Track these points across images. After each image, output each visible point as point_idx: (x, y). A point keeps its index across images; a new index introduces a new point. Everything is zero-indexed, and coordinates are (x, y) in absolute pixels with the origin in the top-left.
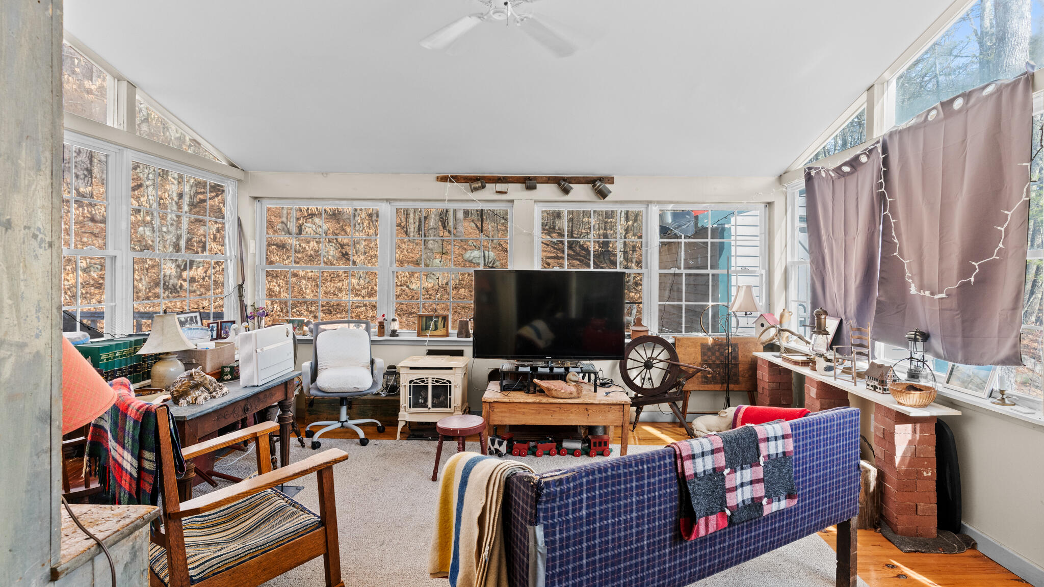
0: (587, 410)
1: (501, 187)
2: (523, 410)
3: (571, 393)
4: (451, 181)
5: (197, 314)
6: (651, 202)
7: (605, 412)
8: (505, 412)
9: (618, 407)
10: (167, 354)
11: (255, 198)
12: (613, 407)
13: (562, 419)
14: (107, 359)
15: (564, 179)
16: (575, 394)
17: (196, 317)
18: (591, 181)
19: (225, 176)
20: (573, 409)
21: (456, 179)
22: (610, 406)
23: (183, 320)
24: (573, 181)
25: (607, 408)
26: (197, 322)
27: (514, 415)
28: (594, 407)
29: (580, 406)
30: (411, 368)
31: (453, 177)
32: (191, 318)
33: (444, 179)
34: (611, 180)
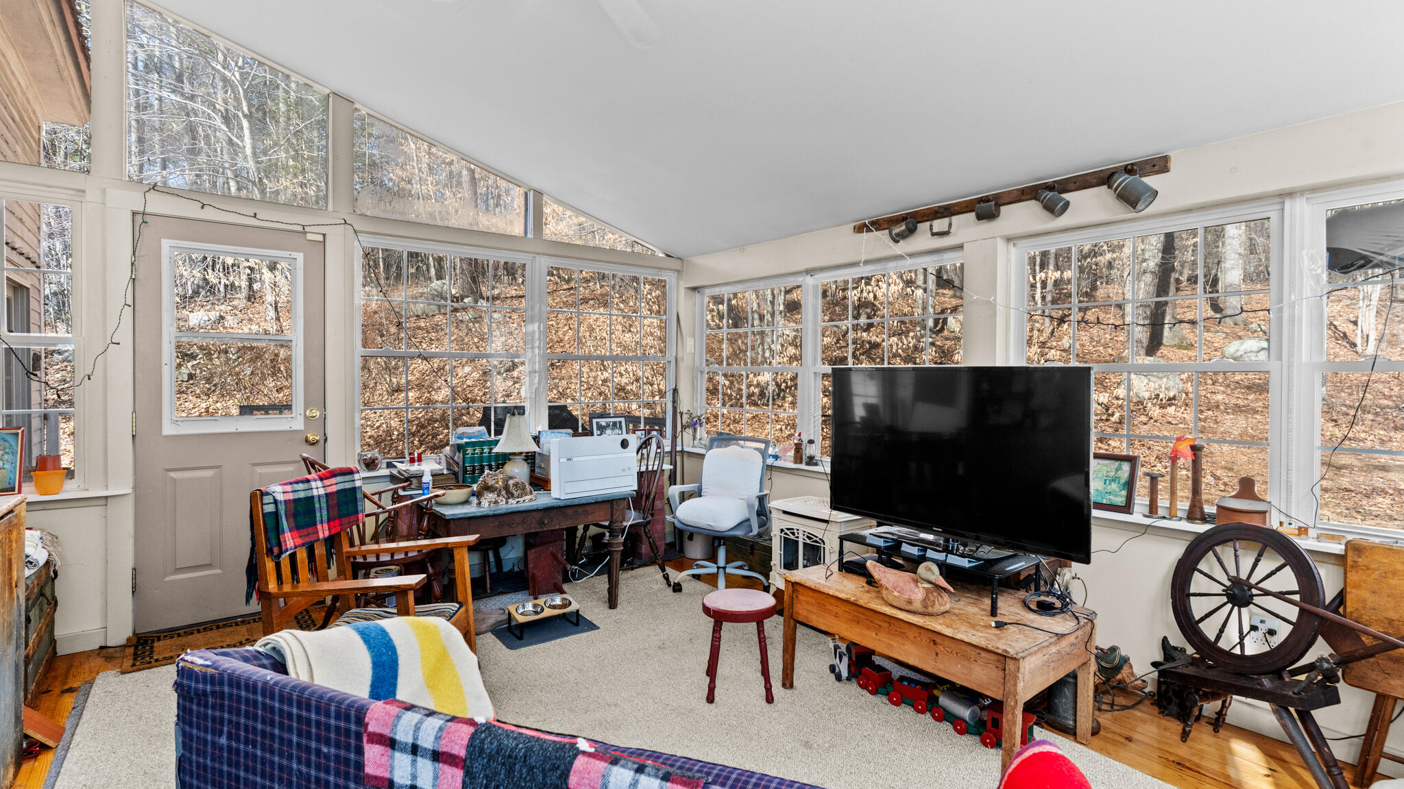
0: (935, 643)
1: (940, 225)
2: (836, 610)
3: (910, 602)
4: (869, 230)
5: (623, 420)
6: (1290, 194)
7: (968, 659)
8: (812, 605)
9: (994, 657)
10: (514, 454)
11: (694, 289)
12: (983, 654)
13: (892, 646)
14: (472, 454)
15: (1050, 187)
16: (917, 606)
17: (620, 422)
18: (1104, 178)
19: (659, 268)
20: (911, 634)
21: (877, 225)
22: (978, 651)
23: (604, 424)
24: (1072, 186)
25: (972, 653)
26: (621, 428)
27: (822, 613)
28: (947, 643)
29: (922, 631)
30: (785, 512)
31: (873, 223)
32: (615, 424)
33: (860, 229)
34: (1160, 165)
